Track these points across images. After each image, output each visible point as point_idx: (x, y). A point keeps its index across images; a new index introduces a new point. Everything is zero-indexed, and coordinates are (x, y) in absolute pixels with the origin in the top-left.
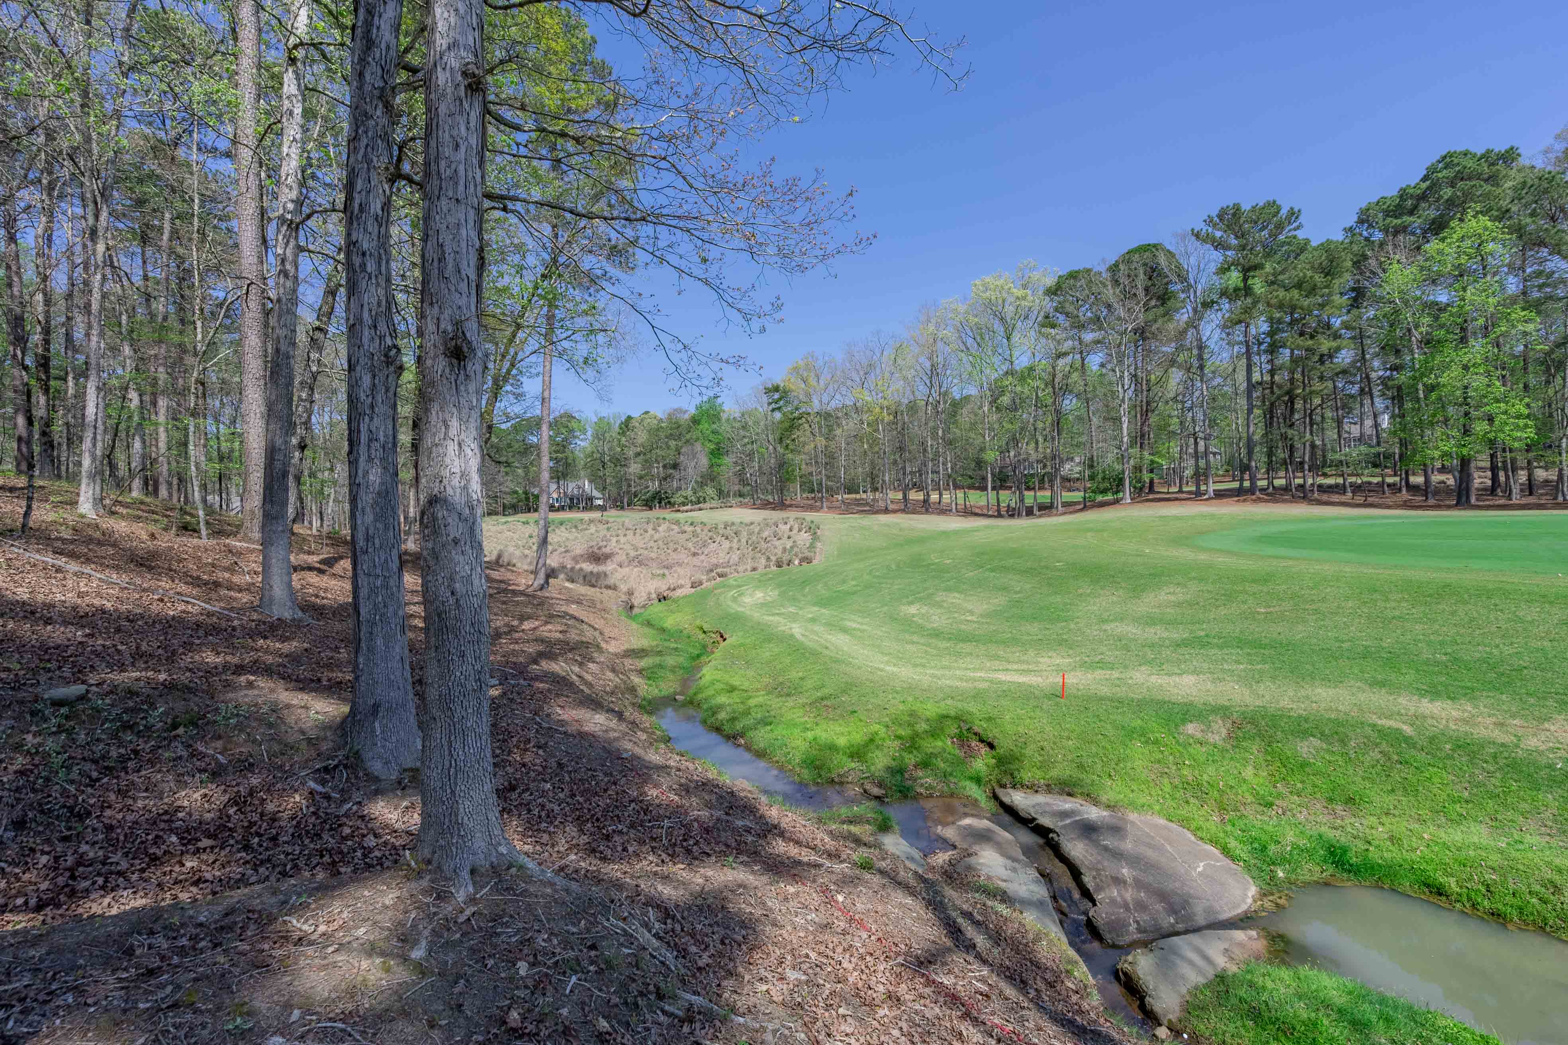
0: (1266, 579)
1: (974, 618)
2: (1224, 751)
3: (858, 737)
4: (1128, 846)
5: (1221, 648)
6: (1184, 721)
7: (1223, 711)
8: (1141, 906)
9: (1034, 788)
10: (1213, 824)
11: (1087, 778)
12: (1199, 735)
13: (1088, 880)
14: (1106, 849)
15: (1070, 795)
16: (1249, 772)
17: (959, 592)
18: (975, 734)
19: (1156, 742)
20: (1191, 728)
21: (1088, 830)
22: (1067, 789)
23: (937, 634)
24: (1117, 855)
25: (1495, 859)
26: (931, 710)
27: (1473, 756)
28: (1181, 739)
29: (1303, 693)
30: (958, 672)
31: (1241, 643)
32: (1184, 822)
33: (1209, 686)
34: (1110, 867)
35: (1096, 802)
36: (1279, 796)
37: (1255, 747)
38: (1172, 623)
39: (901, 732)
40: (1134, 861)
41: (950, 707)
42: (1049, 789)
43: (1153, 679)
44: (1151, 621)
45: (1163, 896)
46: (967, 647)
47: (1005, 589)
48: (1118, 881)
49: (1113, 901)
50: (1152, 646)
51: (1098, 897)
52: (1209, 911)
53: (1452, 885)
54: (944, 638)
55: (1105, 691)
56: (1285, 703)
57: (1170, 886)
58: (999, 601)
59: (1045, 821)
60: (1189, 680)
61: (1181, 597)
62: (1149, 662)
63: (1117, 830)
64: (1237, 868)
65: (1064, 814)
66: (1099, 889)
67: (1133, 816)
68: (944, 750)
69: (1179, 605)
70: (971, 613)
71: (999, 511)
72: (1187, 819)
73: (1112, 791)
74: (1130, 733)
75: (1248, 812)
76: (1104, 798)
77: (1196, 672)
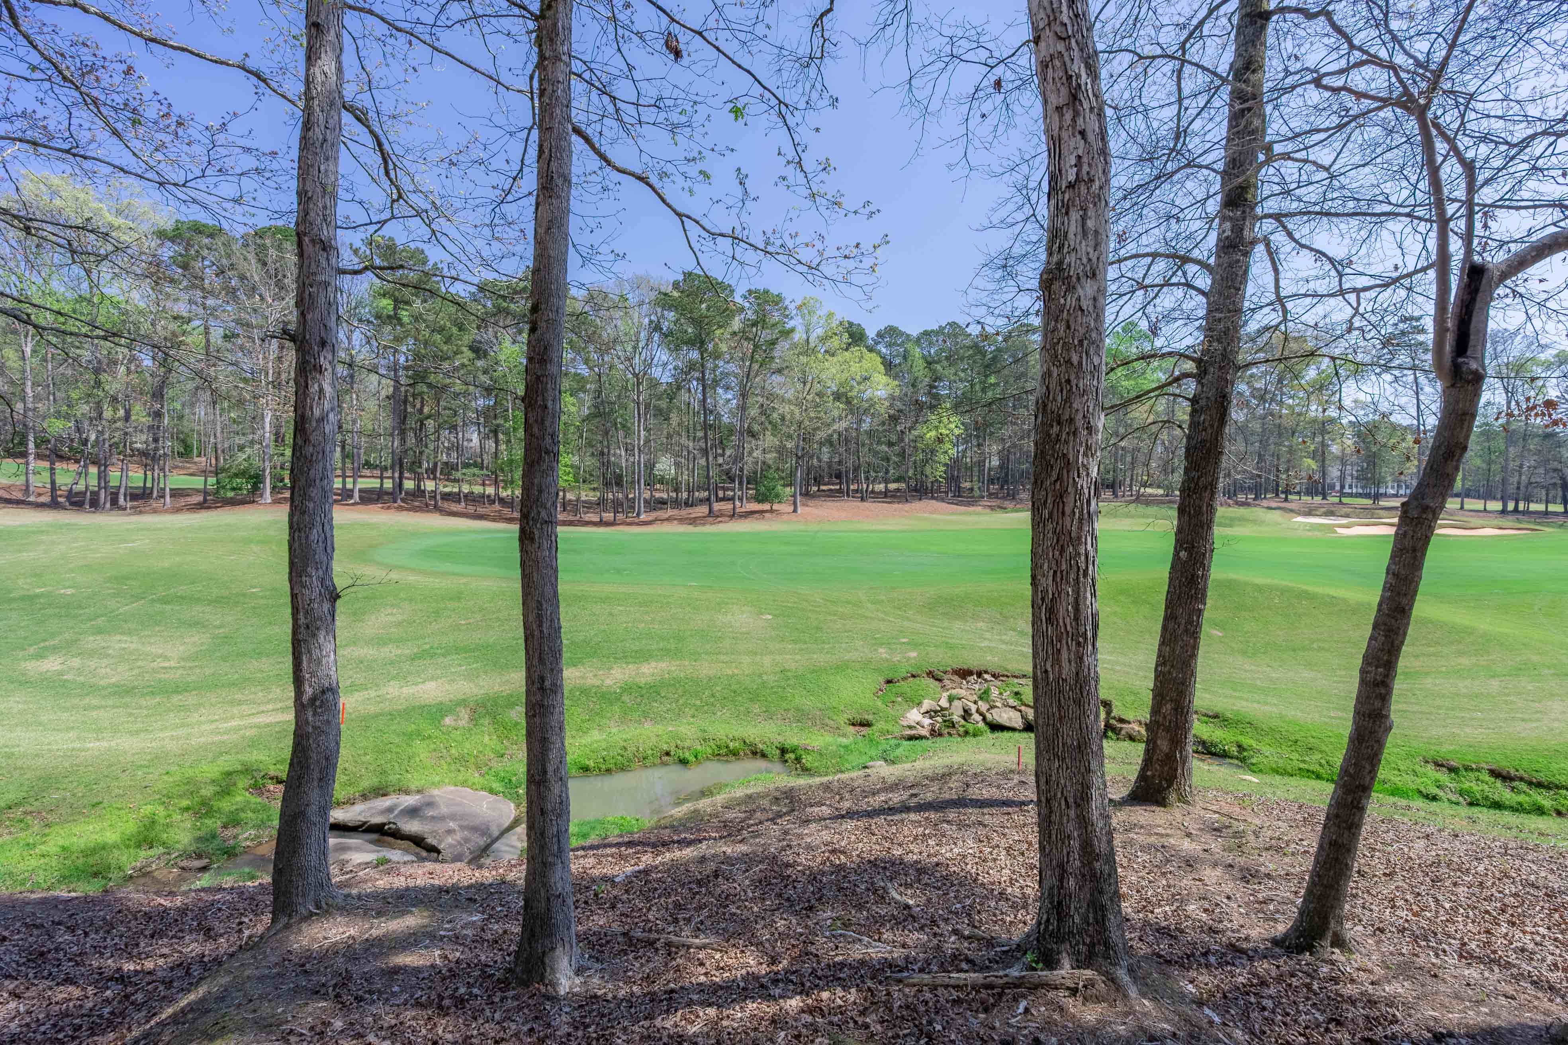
0: (458, 596)
1: (172, 664)
2: (470, 730)
3: (130, 826)
4: (444, 810)
5: (444, 656)
6: (443, 716)
7: (463, 703)
8: (467, 840)
9: (351, 802)
10: (477, 778)
11: (393, 778)
12: (453, 723)
13: (430, 840)
14: (433, 817)
15: (384, 795)
16: (486, 739)
17: (123, 633)
18: (272, 778)
19: (430, 737)
20: (448, 721)
21: (413, 812)
22: (380, 792)
23: (124, 691)
24: (442, 818)
25: (604, 745)
26: (211, 770)
27: (587, 695)
28: (444, 729)
29: (504, 679)
30: (204, 727)
31: (457, 650)
32: (464, 783)
33: (447, 687)
34: (441, 827)
35: (407, 792)
36: (507, 748)
37: (486, 721)
38: (400, 641)
39: (185, 803)
40: (453, 817)
41: (227, 763)
42: (365, 797)
43: (405, 690)
44: (381, 641)
45: (474, 829)
46: (191, 699)
47: (196, 624)
48: (450, 832)
49: (451, 846)
50: (392, 663)
51: (441, 847)
52: (499, 826)
53: (591, 764)
54: (143, 695)
55: (373, 709)
56: (497, 688)
57: (477, 822)
58: (197, 640)
59: (377, 820)
60: (431, 685)
61: (400, 618)
62: (394, 678)
63: (430, 804)
64: (500, 798)
65: (390, 810)
66: (440, 842)
67: (435, 792)
68: (248, 802)
69: (399, 624)
70: (166, 658)
71: (54, 498)
72: (466, 781)
73: (415, 781)
74: (410, 737)
75: (493, 764)
76: (413, 787)
77: (433, 678)
